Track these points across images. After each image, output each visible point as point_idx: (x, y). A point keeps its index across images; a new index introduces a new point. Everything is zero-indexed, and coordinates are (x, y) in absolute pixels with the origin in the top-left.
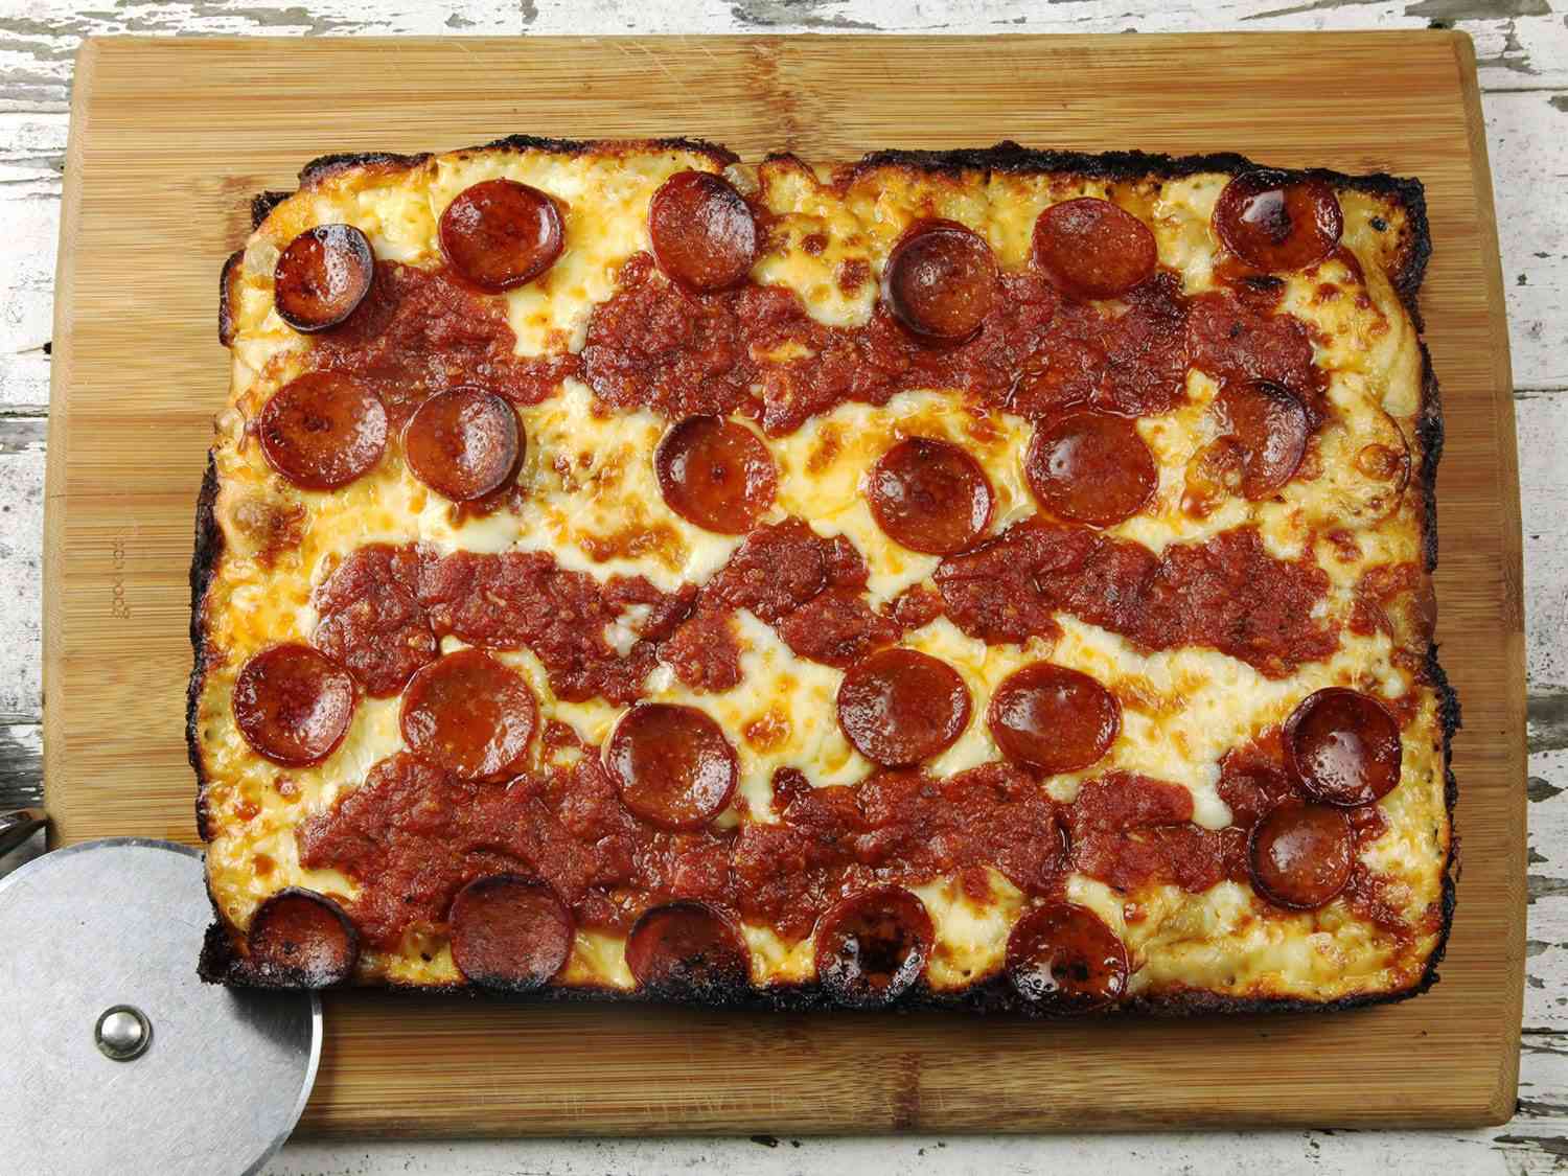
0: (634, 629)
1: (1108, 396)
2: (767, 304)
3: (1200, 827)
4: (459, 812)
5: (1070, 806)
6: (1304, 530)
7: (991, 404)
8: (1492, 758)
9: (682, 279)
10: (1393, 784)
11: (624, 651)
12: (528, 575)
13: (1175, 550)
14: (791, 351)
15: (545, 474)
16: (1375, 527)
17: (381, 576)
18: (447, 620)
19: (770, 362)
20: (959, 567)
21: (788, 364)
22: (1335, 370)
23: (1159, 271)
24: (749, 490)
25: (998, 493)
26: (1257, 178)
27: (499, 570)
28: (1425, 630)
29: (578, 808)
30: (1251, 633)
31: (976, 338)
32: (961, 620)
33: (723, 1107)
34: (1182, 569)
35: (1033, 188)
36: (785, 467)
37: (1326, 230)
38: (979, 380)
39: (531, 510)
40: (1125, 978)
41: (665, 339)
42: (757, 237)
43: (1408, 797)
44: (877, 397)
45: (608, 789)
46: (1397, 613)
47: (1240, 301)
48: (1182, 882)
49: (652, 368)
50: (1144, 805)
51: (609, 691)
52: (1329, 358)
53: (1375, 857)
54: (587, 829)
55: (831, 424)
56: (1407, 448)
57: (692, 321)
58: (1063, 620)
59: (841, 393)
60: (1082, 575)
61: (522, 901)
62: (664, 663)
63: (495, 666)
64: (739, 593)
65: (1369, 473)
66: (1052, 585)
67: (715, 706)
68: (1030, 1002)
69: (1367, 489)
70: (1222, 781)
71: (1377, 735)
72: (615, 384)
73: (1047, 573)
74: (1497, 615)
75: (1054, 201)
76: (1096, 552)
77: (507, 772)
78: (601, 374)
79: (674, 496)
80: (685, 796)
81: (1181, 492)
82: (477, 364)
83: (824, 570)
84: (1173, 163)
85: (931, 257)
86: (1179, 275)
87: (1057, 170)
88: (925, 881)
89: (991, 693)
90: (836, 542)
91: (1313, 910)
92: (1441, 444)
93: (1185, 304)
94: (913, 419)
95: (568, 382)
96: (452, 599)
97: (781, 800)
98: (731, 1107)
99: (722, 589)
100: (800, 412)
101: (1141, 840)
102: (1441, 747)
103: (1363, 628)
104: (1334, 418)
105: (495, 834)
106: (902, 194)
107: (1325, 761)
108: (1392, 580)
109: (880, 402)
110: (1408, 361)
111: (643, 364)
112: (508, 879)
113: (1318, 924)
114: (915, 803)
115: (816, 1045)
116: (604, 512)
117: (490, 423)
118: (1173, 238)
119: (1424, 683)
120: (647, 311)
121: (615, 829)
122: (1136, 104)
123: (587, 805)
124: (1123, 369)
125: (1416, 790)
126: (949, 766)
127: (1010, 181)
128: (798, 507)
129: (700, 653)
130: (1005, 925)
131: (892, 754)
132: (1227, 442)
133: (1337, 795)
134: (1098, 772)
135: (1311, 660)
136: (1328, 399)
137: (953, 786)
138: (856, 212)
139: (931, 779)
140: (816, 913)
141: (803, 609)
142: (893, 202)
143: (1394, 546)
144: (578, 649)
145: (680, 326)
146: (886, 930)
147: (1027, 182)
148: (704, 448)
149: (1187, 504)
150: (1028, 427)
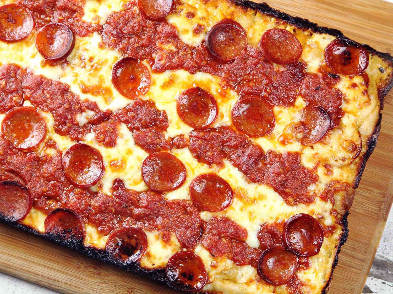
0: (87, 118)
1: (267, 95)
2: (167, 29)
3: (247, 245)
4: (9, 157)
5: (206, 223)
6: (316, 160)
7: (228, 85)
8: (359, 259)
9: (143, 12)
10: (316, 253)
11: (81, 124)
12: (59, 89)
13: (271, 152)
14: (170, 47)
15: (77, 59)
16: (341, 167)
17: (12, 74)
18: (29, 95)
19: (162, 48)
20: (198, 134)
21: (167, 51)
22: (347, 112)
23: (300, 61)
24: (140, 87)
25: (219, 115)
26: (345, 41)
27: (51, 85)
28: (346, 207)
29: (48, 169)
30: (286, 187)
31: (231, 63)
32: (193, 151)
33: (65, 283)
34: (271, 159)
35: (270, 21)
36: (154, 83)
37: (361, 66)
38: (227, 76)
39: (68, 69)
40: (204, 284)
41: (130, 30)
42: (172, 7)
43: (320, 260)
44: (192, 70)
45: (59, 166)
46: (338, 198)
47: (323, 79)
48: (235, 261)
49: (123, 37)
50: (231, 231)
51: (72, 135)
52: (347, 107)
53: (302, 276)
54: (48, 177)
55: (174, 75)
56: (361, 145)
57: (141, 28)
58: (226, 162)
59: (180, 66)
60: (238, 150)
61: (18, 192)
62: (92, 132)
63: (38, 115)
64: (124, 118)
65: (345, 149)
66: (227, 150)
67: (103, 151)
68: (170, 281)
69: (342, 154)
70: (260, 233)
71: (316, 235)
72: (110, 38)
73: (227, 145)
74: (378, 213)
75: (275, 27)
76: (245, 144)
77: (30, 150)
78: (106, 34)
79: (116, 81)
80: (84, 177)
81: (281, 134)
82: (69, 18)
83: (155, 120)
84: (318, 27)
85: (226, 32)
86: (307, 65)
87: (279, 18)
88: (150, 230)
89: (194, 178)
90: (162, 112)
91: (275, 285)
92: (374, 148)
93: (305, 75)
94: (201, 82)
95: (95, 34)
96: (33, 89)
97: (115, 188)
98: (67, 284)
99: (120, 115)
100: (165, 67)
101: (226, 242)
102: (337, 247)
103: (324, 198)
104: (339, 127)
105: (18, 168)
106: (225, 9)
107: (296, 238)
108: (340, 186)
109: (192, 73)
110: (373, 117)
111: (121, 35)
112: (16, 184)
113: (275, 290)
114: (156, 204)
115: (102, 274)
116: (91, 78)
117: (65, 38)
118: (309, 52)
119: (339, 224)
120: (128, 19)
121: (58, 180)
122: (317, 6)
123: (51, 169)
124: (276, 88)
125: (324, 258)
126: (171, 196)
127: (263, 17)
128: (154, 97)
129: (105, 133)
130: (171, 254)
131: (155, 186)
132: (302, 123)
133: (296, 250)
134: (219, 215)
135: (303, 203)
136: (341, 121)
137: (171, 203)
138: (208, 10)
139: (164, 198)
140: (113, 229)
141: (143, 130)
142: (221, 11)
143: (345, 176)
144: (66, 118)
145: (137, 27)
146: (133, 242)
147: (268, 18)
148: (130, 68)
149: (281, 139)
150: (238, 96)
